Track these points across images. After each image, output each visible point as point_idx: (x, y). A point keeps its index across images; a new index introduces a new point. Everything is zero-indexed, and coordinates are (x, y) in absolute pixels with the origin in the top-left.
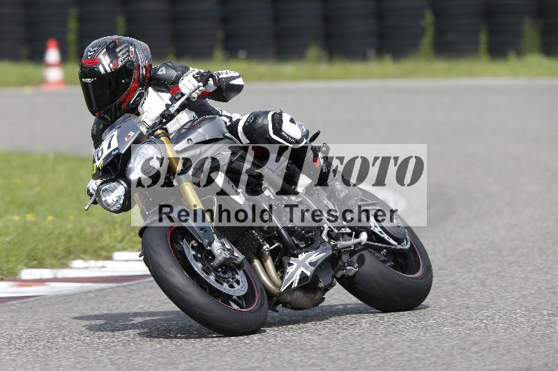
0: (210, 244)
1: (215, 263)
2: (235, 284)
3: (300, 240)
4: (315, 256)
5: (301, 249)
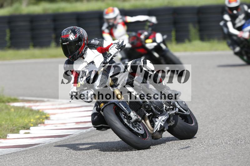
0: (130, 113)
1: (132, 121)
2: (139, 130)
3: (158, 111)
4: (164, 118)
5: (159, 115)
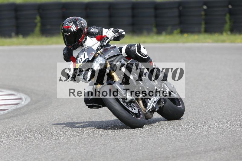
1: (127, 101)
4: (156, 99)
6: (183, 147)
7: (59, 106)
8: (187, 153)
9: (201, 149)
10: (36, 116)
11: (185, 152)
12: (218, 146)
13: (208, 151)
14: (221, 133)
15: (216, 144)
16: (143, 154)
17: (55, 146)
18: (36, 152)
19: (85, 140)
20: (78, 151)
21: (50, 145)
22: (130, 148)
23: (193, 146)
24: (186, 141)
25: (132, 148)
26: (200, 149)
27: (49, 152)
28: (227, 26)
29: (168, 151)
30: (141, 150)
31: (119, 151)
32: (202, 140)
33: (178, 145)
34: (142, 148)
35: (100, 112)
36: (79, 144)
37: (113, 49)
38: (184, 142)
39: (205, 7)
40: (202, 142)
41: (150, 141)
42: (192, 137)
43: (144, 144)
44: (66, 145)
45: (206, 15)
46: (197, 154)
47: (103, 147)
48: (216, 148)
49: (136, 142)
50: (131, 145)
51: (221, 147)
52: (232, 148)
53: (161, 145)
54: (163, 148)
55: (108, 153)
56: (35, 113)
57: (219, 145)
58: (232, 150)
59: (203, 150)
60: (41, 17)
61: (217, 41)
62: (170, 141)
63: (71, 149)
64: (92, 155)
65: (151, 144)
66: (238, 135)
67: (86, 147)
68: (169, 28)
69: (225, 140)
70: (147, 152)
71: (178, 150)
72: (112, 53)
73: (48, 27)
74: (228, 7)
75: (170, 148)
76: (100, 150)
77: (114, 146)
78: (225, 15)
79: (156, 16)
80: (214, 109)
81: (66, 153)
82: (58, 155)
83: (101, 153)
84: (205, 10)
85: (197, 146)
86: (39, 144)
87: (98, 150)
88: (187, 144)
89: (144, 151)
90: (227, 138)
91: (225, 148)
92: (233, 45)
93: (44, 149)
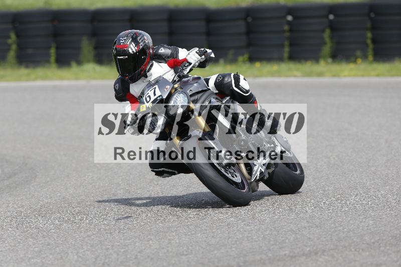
6: (255, 250)
7: (48, 182)
8: (261, 259)
9: (284, 253)
10: (10, 199)
11: (258, 258)
12: (313, 248)
13: (296, 256)
14: (317, 226)
15: (309, 244)
16: (188, 261)
17: (41, 248)
18: (10, 259)
19: (93, 239)
20: (80, 257)
21: (34, 247)
22: (168, 251)
23: (272, 247)
24: (259, 240)
25: (171, 252)
26: (282, 253)
27: (33, 258)
28: (327, 49)
29: (230, 256)
30: (186, 255)
31: (148, 257)
32: (287, 238)
33: (247, 246)
34: (186, 251)
35: (116, 192)
36: (82, 245)
37: (196, 81)
38: (257, 241)
39: (290, 18)
40: (287, 241)
41: (200, 240)
42: (271, 232)
43: (191, 244)
44: (62, 247)
45: (291, 31)
46: (279, 260)
47: (122, 250)
48: (309, 251)
49: (177, 242)
50: (168, 247)
51: (318, 249)
52: (337, 251)
53: (218, 246)
54: (222, 251)
55: (132, 260)
56: (9, 194)
57: (314, 246)
58: (335, 254)
59: (287, 255)
60: (18, 36)
61: (310, 75)
62: (234, 240)
63: (70, 254)
64: (103, 264)
65: (203, 244)
66: (345, 230)
67: (93, 250)
68: (231, 53)
69: (325, 238)
70: (196, 258)
71: (247, 254)
72: (195, 87)
73: (30, 51)
74: (327, 17)
75: (233, 251)
76: (118, 255)
77: (141, 248)
78: (323, 31)
79: (208, 34)
80: (306, 186)
81: (61, 261)
82: (48, 264)
83: (120, 260)
84: (289, 23)
85: (277, 247)
86: (15, 246)
87: (115, 255)
88: (261, 245)
89: (190, 256)
90: (327, 235)
91: (324, 251)
92: (336, 80)
93: (25, 254)
